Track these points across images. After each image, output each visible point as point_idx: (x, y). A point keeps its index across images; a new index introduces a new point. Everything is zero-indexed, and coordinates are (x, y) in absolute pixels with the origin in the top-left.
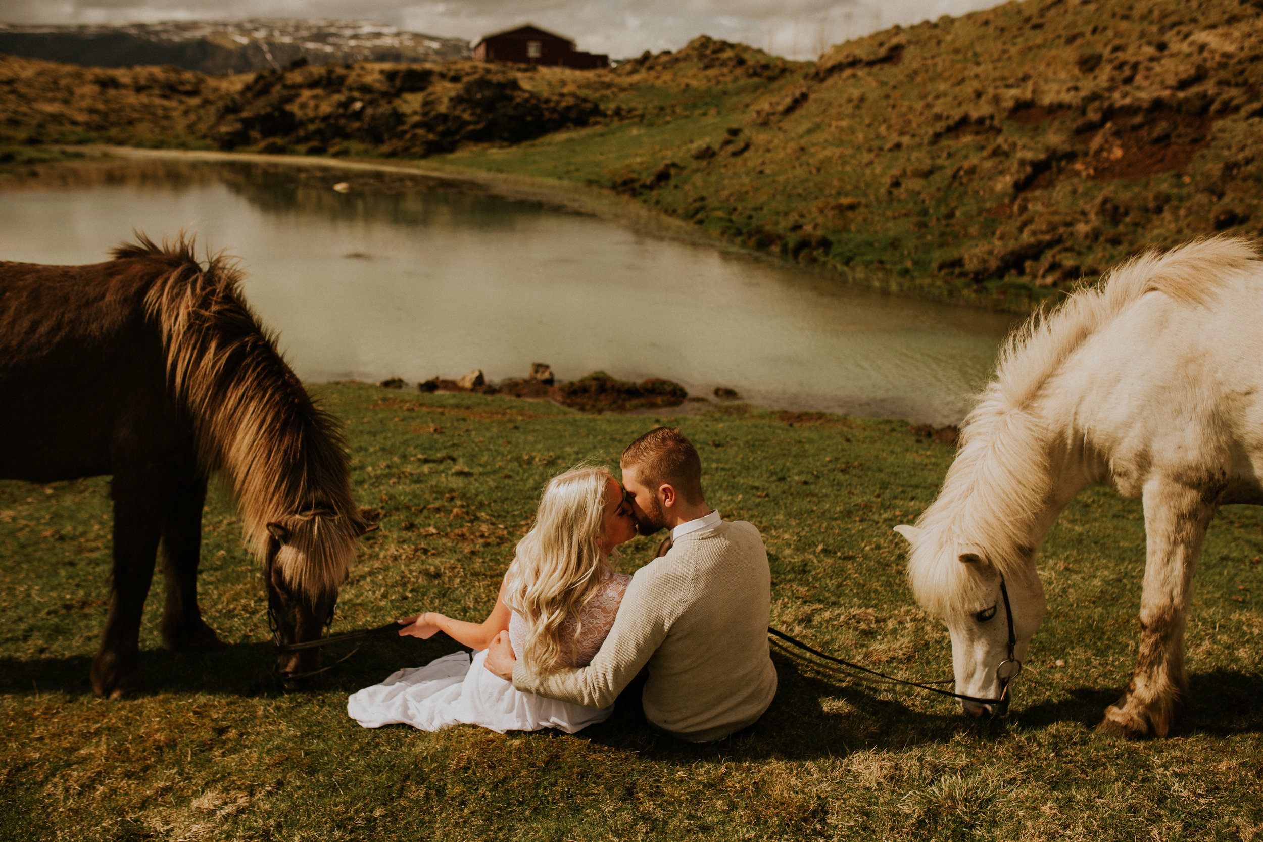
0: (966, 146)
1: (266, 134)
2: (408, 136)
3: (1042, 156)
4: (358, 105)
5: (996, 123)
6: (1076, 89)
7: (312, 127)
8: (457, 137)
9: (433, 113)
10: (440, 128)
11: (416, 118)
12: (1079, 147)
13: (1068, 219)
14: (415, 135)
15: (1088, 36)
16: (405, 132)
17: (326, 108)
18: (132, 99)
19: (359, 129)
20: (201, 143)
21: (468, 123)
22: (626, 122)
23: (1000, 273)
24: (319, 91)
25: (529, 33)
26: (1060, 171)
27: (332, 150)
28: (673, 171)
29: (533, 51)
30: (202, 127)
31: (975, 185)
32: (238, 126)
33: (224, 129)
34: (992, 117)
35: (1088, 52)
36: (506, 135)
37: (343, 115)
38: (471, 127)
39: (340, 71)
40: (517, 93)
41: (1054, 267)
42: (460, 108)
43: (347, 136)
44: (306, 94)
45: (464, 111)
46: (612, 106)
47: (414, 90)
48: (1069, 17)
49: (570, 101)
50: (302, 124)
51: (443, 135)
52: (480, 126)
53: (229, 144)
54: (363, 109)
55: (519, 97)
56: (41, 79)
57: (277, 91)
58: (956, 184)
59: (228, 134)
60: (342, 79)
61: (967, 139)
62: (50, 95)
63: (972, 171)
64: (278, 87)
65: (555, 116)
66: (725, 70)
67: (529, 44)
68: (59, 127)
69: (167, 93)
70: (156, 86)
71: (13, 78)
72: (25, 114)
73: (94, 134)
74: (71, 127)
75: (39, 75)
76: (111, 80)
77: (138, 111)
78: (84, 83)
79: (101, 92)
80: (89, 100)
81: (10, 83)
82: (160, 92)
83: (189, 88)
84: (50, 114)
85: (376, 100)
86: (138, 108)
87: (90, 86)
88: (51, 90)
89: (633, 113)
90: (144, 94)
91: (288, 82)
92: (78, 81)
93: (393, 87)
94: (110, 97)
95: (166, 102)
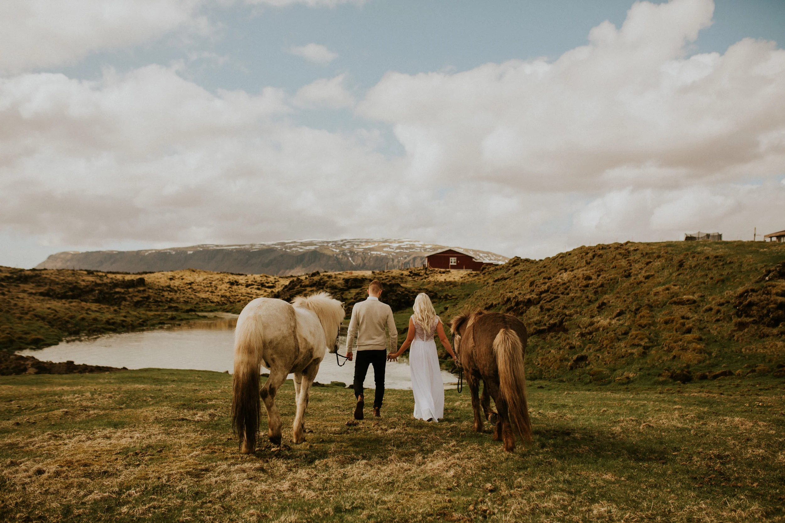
18: (243, 290)
25: (451, 253)
29: (453, 261)
39: (326, 279)
47: (356, 287)
56: (205, 282)
62: (207, 289)
64: (298, 286)
67: (451, 258)
68: (205, 304)
69: (260, 287)
70: (256, 284)
71: (193, 281)
72: (192, 298)
73: (219, 307)
74: (210, 304)
75: (204, 280)
76: (236, 281)
77: (244, 296)
78: (223, 283)
79: (230, 288)
80: (223, 291)
81: (191, 284)
82: (257, 287)
83: (270, 285)
84: (203, 298)
85: (336, 292)
86: (245, 294)
87: (226, 285)
88: (208, 287)
89: (454, 297)
90: (249, 287)
91: (303, 284)
92: (221, 282)
93: (346, 286)
94: (233, 290)
95: (258, 292)
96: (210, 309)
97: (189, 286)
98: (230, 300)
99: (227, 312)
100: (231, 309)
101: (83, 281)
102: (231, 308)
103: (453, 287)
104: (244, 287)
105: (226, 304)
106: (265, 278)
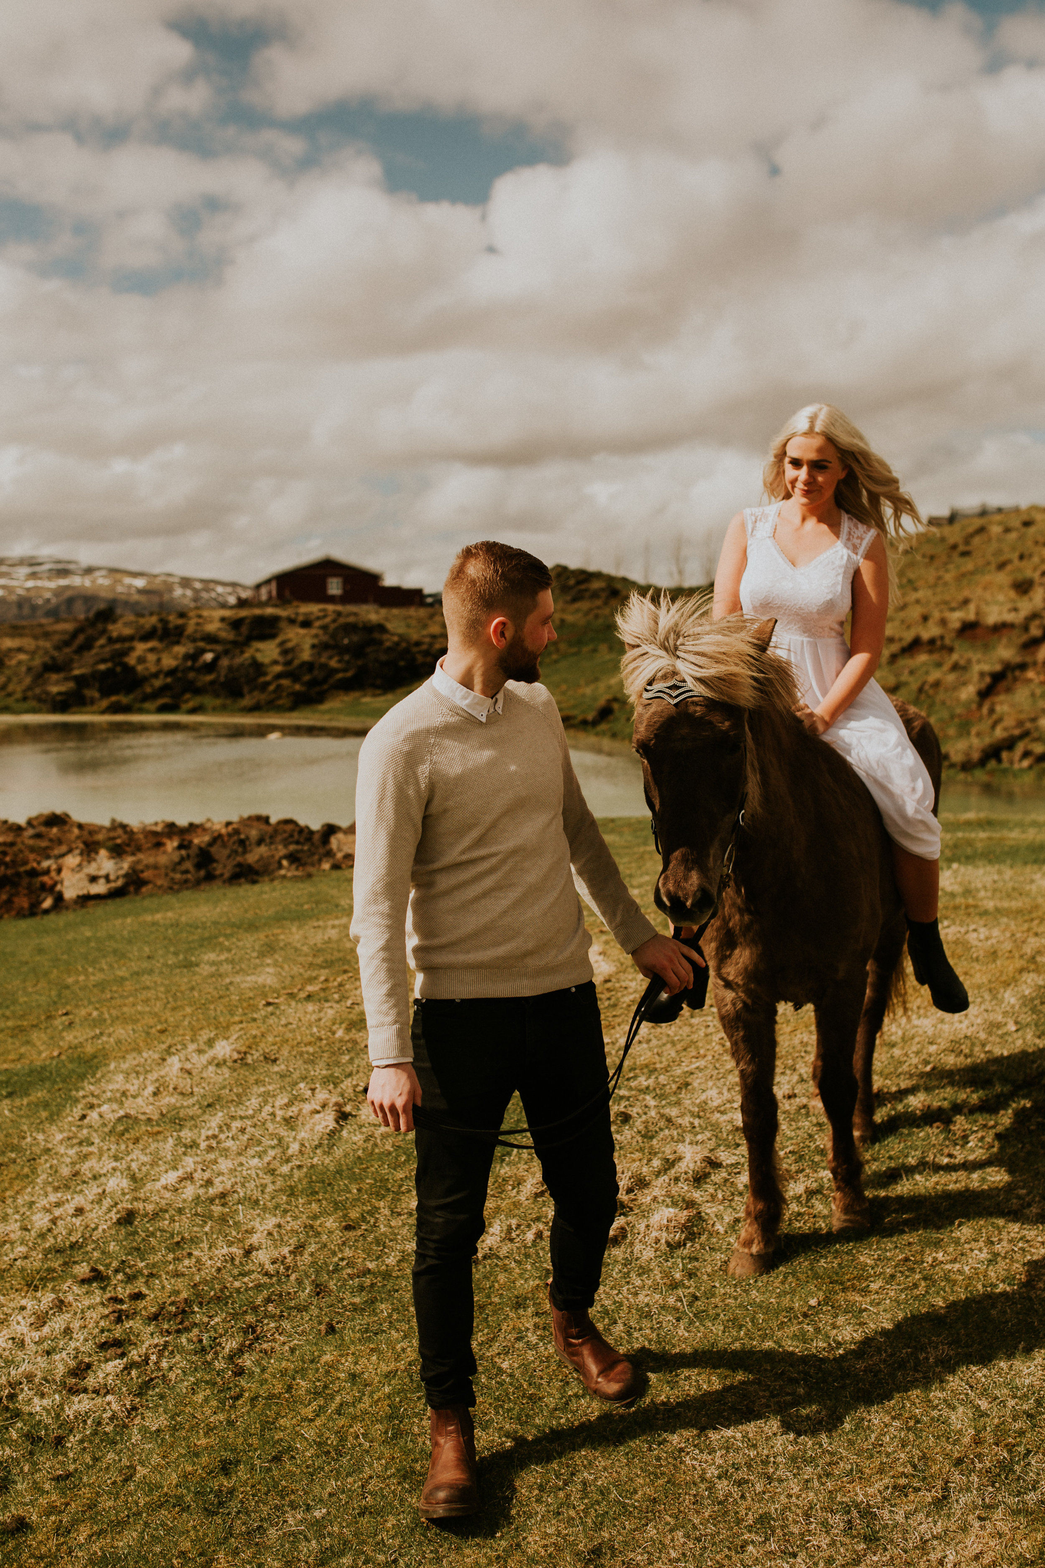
0: (924, 664)
1: (105, 693)
2: (272, 688)
3: (998, 668)
4: (209, 657)
5: (947, 642)
6: (1016, 610)
7: (158, 683)
8: (325, 687)
9: (296, 663)
10: (307, 678)
11: (278, 669)
12: (1028, 659)
13: (1033, 716)
14: (279, 687)
15: (1016, 562)
16: (268, 684)
17: (168, 662)
19: (212, 683)
21: (336, 671)
23: (982, 762)
24: (155, 644)
26: (1015, 679)
27: (185, 707)
28: (616, 706)
29: (334, 587)
30: (17, 688)
31: (941, 696)
32: (70, 685)
34: (942, 638)
35: (1020, 577)
36: (379, 682)
37: (192, 668)
38: (340, 675)
40: (385, 637)
41: (1026, 754)
42: (325, 655)
43: (198, 691)
44: (141, 647)
45: (330, 658)
48: (994, 545)
50: (146, 679)
51: (311, 684)
52: (349, 674)
53: (62, 705)
54: (215, 660)
55: (389, 641)
57: (103, 645)
58: (923, 697)
59: (59, 694)
60: (180, 629)
61: (923, 658)
63: (937, 684)
66: (599, 602)
67: (329, 580)
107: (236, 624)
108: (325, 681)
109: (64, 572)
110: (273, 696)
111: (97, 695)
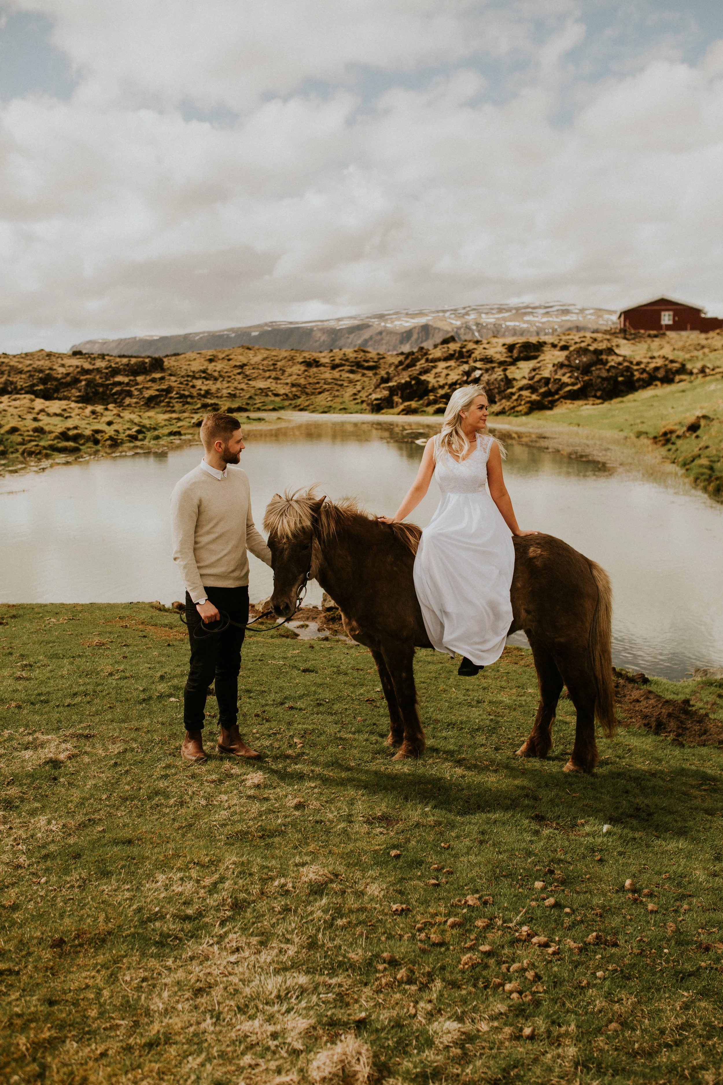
1: (405, 399)
2: (515, 397)
4: (477, 373)
7: (441, 392)
8: (557, 397)
9: (537, 378)
10: (543, 390)
11: (525, 382)
14: (520, 396)
16: (513, 394)
18: (328, 374)
20: (359, 407)
21: (567, 385)
22: (708, 378)
24: (452, 363)
25: (663, 304)
28: (703, 422)
29: (667, 319)
30: (363, 394)
32: (386, 393)
33: (374, 396)
36: (599, 394)
38: (569, 388)
39: (471, 346)
40: (610, 358)
42: (560, 372)
45: (564, 375)
46: (699, 365)
47: (527, 359)
49: (659, 362)
50: (434, 390)
51: (545, 395)
52: (576, 388)
53: (377, 408)
54: (481, 375)
55: (613, 360)
56: (265, 362)
57: (421, 364)
59: (376, 399)
60: (470, 352)
62: (267, 374)
64: (423, 361)
65: (645, 376)
67: (663, 313)
68: (263, 399)
69: (354, 368)
70: (347, 363)
71: (245, 362)
72: (242, 389)
73: (287, 403)
74: (273, 398)
75: (264, 359)
76: (314, 360)
77: (329, 384)
78: (294, 364)
79: (305, 371)
80: (295, 377)
81: (242, 366)
82: (349, 368)
83: (371, 364)
84: (260, 389)
85: (493, 368)
86: (330, 381)
87: (299, 366)
88: (269, 370)
89: (718, 370)
90: (337, 370)
91: (430, 357)
92: (290, 363)
93: (511, 357)
94: (311, 374)
95: (352, 376)
96: (271, 407)
97: (239, 371)
98: (307, 390)
99: (302, 410)
100: (308, 406)
101: (63, 366)
102: (307, 403)
103: (711, 352)
104: (328, 370)
105: (299, 397)
106: (362, 354)
107: (511, 348)
108: (556, 392)
109: (566, 312)
110: (515, 404)
111: (400, 401)
